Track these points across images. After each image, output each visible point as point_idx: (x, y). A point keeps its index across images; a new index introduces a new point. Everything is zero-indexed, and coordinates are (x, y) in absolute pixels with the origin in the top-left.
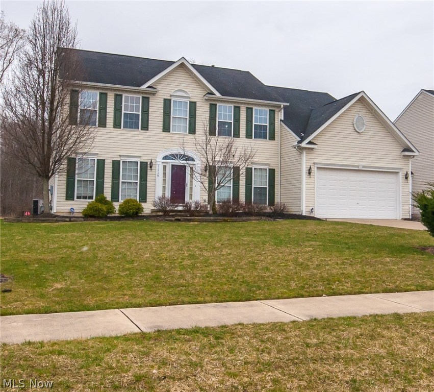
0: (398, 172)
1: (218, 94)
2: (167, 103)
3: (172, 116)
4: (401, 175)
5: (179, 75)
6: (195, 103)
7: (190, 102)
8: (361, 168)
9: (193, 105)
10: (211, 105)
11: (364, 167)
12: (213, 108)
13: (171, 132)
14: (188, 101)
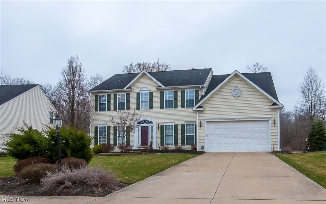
0: (269, 120)
1: (163, 86)
2: (138, 95)
3: (141, 101)
4: (271, 122)
5: (144, 79)
6: (152, 93)
7: (150, 93)
8: (237, 120)
9: (151, 94)
10: (161, 92)
11: (239, 118)
12: (162, 94)
13: (141, 109)
14: (149, 92)
